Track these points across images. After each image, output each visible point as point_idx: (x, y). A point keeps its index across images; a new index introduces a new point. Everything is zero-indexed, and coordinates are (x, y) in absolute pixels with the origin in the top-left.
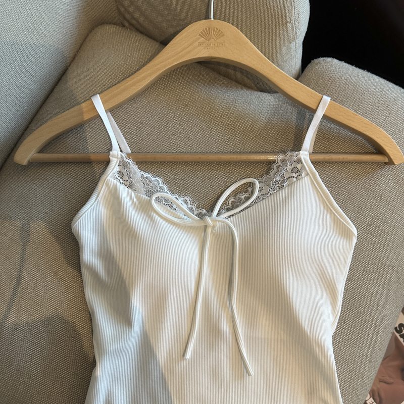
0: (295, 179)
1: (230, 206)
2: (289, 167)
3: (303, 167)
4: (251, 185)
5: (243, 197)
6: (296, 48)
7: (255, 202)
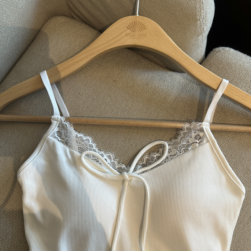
0: (197, 145)
1: (145, 162)
2: (193, 135)
3: (205, 135)
4: (163, 146)
5: (155, 156)
6: (202, 39)
7: (165, 161)
